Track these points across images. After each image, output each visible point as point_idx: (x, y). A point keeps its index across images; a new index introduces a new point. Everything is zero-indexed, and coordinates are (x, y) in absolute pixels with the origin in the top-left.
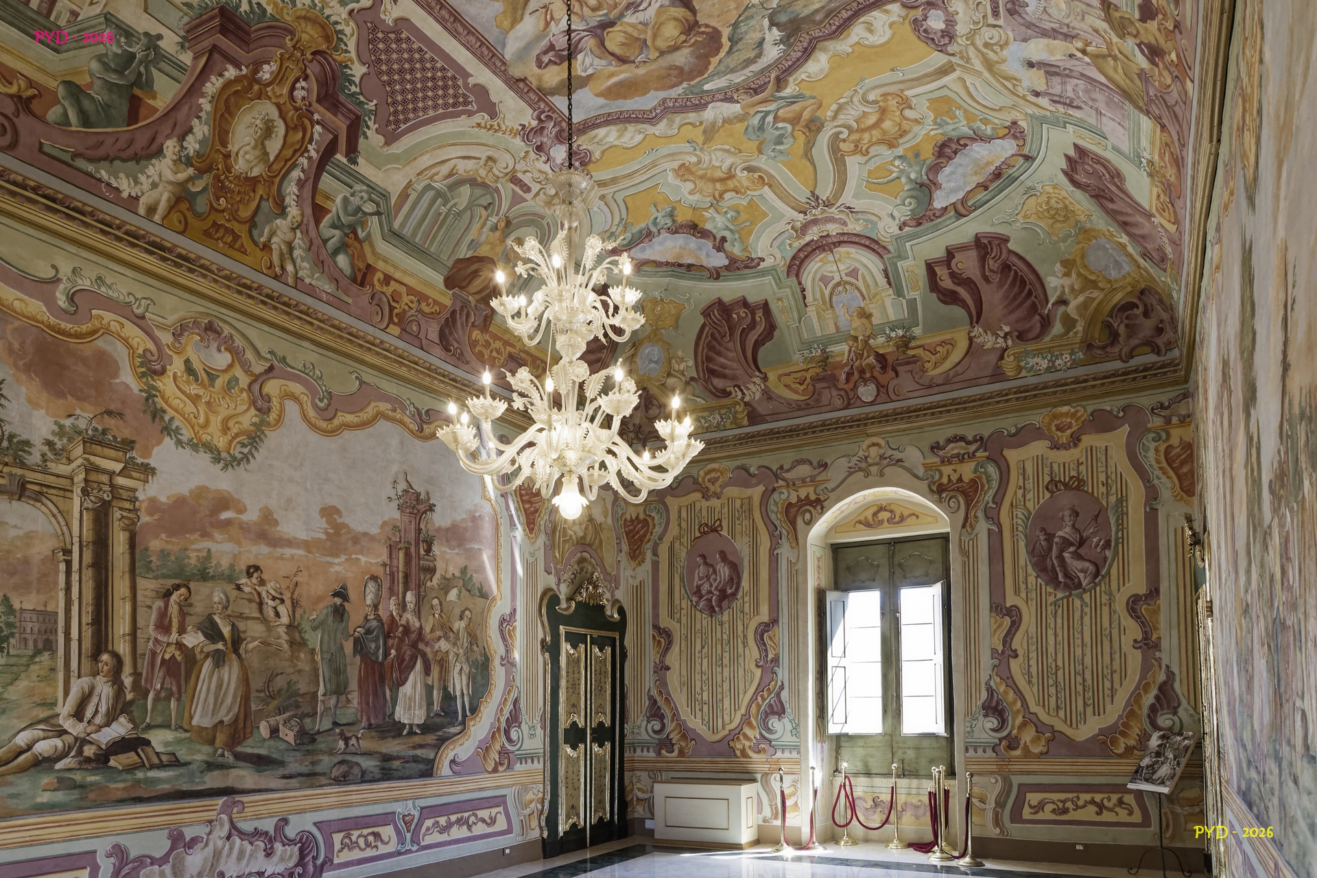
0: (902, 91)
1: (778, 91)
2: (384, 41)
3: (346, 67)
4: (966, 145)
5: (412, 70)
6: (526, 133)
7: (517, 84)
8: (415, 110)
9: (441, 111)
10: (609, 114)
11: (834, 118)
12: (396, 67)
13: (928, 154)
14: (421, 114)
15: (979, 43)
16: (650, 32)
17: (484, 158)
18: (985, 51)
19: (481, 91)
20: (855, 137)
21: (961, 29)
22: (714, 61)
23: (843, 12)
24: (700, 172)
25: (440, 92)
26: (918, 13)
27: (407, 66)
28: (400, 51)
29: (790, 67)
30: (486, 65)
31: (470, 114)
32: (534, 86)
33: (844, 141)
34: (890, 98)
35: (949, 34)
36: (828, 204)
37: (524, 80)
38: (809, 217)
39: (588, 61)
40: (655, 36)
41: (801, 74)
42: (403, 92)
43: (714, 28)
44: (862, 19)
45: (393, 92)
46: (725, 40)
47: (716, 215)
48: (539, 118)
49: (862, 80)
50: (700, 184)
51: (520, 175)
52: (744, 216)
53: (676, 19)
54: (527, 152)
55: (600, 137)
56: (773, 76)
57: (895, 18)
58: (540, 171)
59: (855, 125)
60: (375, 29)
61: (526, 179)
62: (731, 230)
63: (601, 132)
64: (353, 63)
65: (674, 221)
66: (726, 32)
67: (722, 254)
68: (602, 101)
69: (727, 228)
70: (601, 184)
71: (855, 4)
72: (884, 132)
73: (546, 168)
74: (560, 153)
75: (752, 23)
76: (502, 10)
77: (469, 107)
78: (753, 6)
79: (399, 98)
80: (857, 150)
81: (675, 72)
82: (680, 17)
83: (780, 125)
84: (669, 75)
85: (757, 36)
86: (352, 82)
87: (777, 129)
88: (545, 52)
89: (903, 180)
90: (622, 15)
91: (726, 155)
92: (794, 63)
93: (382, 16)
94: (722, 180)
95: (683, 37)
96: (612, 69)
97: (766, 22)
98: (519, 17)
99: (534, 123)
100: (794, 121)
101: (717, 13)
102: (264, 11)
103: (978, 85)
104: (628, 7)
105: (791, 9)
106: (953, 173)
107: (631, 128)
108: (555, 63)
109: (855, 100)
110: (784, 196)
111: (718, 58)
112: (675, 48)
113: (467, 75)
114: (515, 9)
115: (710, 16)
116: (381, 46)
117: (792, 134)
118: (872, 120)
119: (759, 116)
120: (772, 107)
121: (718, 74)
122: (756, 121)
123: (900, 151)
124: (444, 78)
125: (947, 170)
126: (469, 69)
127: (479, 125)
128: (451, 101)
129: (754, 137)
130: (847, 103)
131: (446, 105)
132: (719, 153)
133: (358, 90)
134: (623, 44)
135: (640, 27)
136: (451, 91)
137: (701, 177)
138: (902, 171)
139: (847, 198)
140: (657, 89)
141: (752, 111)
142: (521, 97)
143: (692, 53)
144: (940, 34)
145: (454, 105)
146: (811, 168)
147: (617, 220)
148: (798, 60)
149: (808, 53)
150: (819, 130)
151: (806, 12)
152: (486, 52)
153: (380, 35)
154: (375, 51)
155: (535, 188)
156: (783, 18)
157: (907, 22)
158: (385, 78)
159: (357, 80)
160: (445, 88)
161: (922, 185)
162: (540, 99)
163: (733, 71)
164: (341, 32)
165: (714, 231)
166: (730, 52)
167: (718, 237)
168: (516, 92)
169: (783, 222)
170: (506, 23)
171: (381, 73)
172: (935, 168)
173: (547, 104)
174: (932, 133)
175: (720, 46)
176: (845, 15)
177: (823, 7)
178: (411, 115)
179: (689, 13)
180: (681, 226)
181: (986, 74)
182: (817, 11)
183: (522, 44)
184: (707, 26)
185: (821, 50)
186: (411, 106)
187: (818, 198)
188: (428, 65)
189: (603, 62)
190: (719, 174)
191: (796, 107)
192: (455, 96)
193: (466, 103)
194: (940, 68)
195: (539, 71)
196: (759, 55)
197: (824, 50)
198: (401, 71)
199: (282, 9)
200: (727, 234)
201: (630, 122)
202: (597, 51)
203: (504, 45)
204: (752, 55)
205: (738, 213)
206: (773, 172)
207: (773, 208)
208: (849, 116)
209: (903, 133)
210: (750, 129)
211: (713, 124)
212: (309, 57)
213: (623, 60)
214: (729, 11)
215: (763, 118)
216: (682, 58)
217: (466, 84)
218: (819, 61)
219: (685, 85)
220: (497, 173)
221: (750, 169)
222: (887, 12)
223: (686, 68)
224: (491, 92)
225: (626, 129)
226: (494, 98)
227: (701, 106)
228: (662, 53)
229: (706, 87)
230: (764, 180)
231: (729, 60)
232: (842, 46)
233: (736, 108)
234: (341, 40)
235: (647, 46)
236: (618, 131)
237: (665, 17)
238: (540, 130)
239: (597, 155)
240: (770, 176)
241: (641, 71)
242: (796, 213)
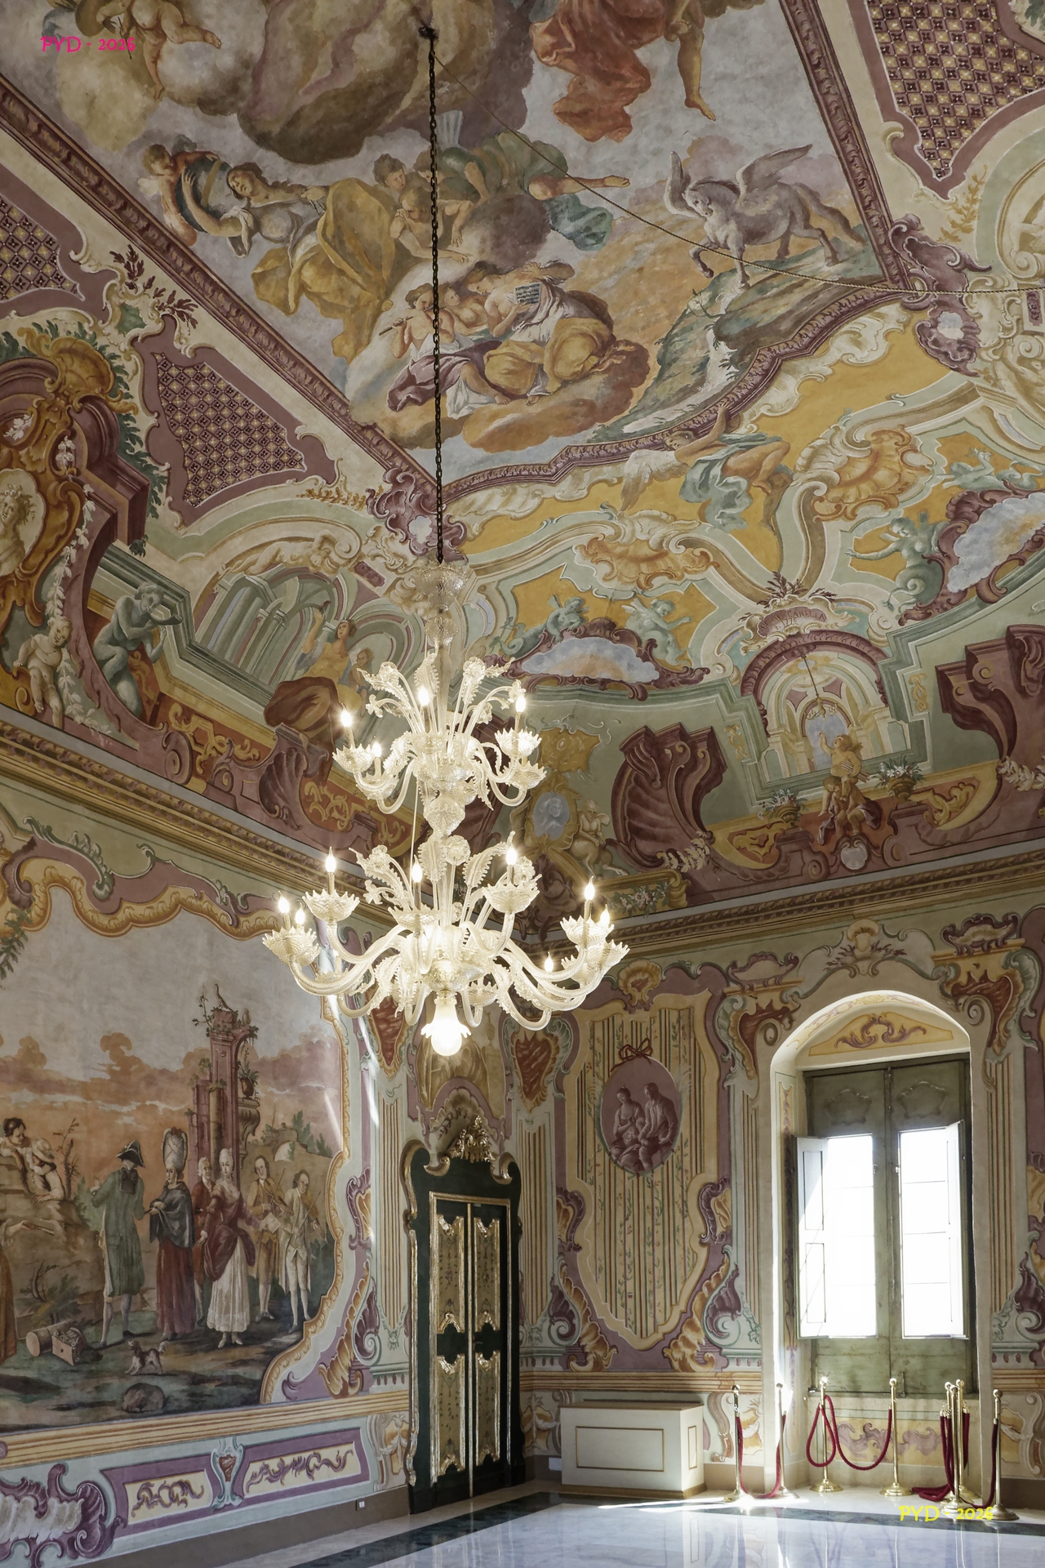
0: (903, 427)
1: (726, 432)
2: (179, 378)
3: (128, 417)
4: (993, 502)
5: (218, 419)
6: (376, 502)
7: (363, 433)
8: (222, 474)
9: (258, 475)
10: (491, 472)
11: (807, 467)
12: (195, 415)
13: (939, 515)
14: (230, 480)
15: (1012, 357)
16: (547, 355)
17: (318, 539)
18: (1020, 368)
19: (313, 445)
20: (836, 493)
21: (986, 338)
22: (638, 392)
23: (819, 318)
24: (619, 550)
25: (257, 449)
26: (926, 317)
27: (210, 413)
28: (201, 393)
29: (744, 397)
30: (320, 408)
31: (299, 477)
32: (387, 432)
33: (821, 499)
34: (885, 437)
35: (968, 346)
36: (799, 590)
37: (372, 428)
38: (772, 609)
39: (461, 398)
40: (554, 360)
41: (760, 407)
42: (206, 449)
43: (637, 345)
44: (846, 328)
45: (192, 451)
46: (652, 362)
47: (641, 609)
48: (394, 481)
49: (846, 413)
50: (619, 565)
51: (368, 561)
52: (680, 610)
53: (584, 335)
54: (377, 529)
55: (478, 504)
56: (720, 410)
57: (892, 325)
58: (396, 555)
59: (836, 477)
60: (166, 363)
61: (377, 566)
62: (662, 630)
63: (480, 497)
64: (136, 412)
65: (582, 619)
66: (654, 351)
67: (649, 664)
68: (480, 453)
69: (657, 627)
70: (481, 570)
71: (835, 307)
72: (878, 486)
73: (404, 550)
74: (423, 529)
75: (692, 336)
76: (342, 330)
77: (297, 468)
78: (692, 312)
79: (201, 458)
80: (839, 511)
81: (583, 410)
82: (590, 331)
83: (731, 479)
84: (574, 414)
85: (697, 355)
86: (135, 439)
87: (726, 485)
88: (402, 388)
89: (905, 553)
90: (508, 332)
91: (655, 524)
92: (751, 391)
93: (177, 345)
94: (649, 560)
95: (594, 360)
96: (495, 407)
97: (711, 335)
98: (365, 339)
99: (387, 487)
100: (750, 473)
101: (641, 324)
102: (15, 343)
103: (1010, 417)
104: (516, 320)
105: (746, 316)
106: (975, 541)
107: (522, 490)
108: (415, 402)
109: (837, 441)
110: (737, 581)
111: (643, 387)
112: (583, 376)
113: (293, 423)
114: (359, 328)
115: (632, 329)
116: (175, 386)
117: (747, 491)
118: (860, 469)
119: (702, 467)
120: (720, 454)
121: (643, 410)
122: (696, 475)
123: (900, 513)
124: (262, 428)
125: (967, 537)
126: (296, 414)
127: (310, 492)
128: (272, 460)
129: (695, 498)
130: (824, 446)
131: (265, 467)
132: (645, 522)
133: (143, 449)
134: (510, 372)
135: (534, 347)
136: (272, 447)
137: (621, 556)
138: (903, 541)
139: (825, 580)
140: (558, 434)
141: (691, 461)
142: (369, 452)
143: (607, 382)
144: (955, 347)
145: (276, 466)
146: (775, 539)
147: (502, 623)
148: (756, 387)
149: (769, 377)
150: (786, 485)
151: (767, 319)
152: (320, 390)
153: (174, 372)
154: (167, 394)
155: (389, 578)
156: (734, 329)
157: (909, 330)
158: (181, 431)
159: (142, 435)
160: (264, 442)
161: (931, 560)
162: (395, 453)
163: (664, 405)
164: (120, 369)
165: (639, 632)
166: (660, 377)
167: (645, 640)
168: (362, 445)
169: (735, 617)
170: (348, 349)
171: (174, 424)
172: (950, 535)
173: (404, 459)
174: (946, 485)
175: (646, 370)
176: (822, 322)
177: (790, 312)
178: (218, 483)
179: (602, 326)
180: (594, 626)
181: (1022, 401)
182: (782, 317)
183: (370, 377)
184: (628, 343)
185: (788, 372)
186: (216, 469)
187: (784, 581)
188: (240, 411)
189: (483, 399)
190: (645, 551)
191: (753, 454)
192: (277, 453)
193: (292, 462)
194: (957, 393)
195: (394, 414)
196: (701, 382)
197: (793, 372)
198: (202, 421)
199: (39, 340)
200: (657, 636)
201: (519, 481)
202: (474, 384)
203: (344, 379)
204: (691, 381)
205: (672, 605)
206: (721, 547)
207: (720, 597)
208: (828, 465)
209: (904, 487)
210: (688, 486)
211: (637, 481)
212: (77, 405)
213: (509, 395)
214: (657, 321)
215: (707, 471)
216: (593, 389)
217: (292, 436)
218: (785, 388)
219: (597, 427)
220: (335, 559)
221: (688, 543)
222: (881, 316)
223: (599, 403)
224: (327, 446)
225: (515, 491)
226: (330, 454)
227: (619, 457)
228: (565, 383)
229: (627, 429)
230: (708, 558)
231: (658, 390)
232: (819, 365)
233: (669, 457)
234: (120, 380)
235: (544, 374)
236: (504, 494)
237: (568, 332)
238: (394, 498)
239: (475, 529)
240: (717, 552)
241: (536, 409)
242: (753, 604)
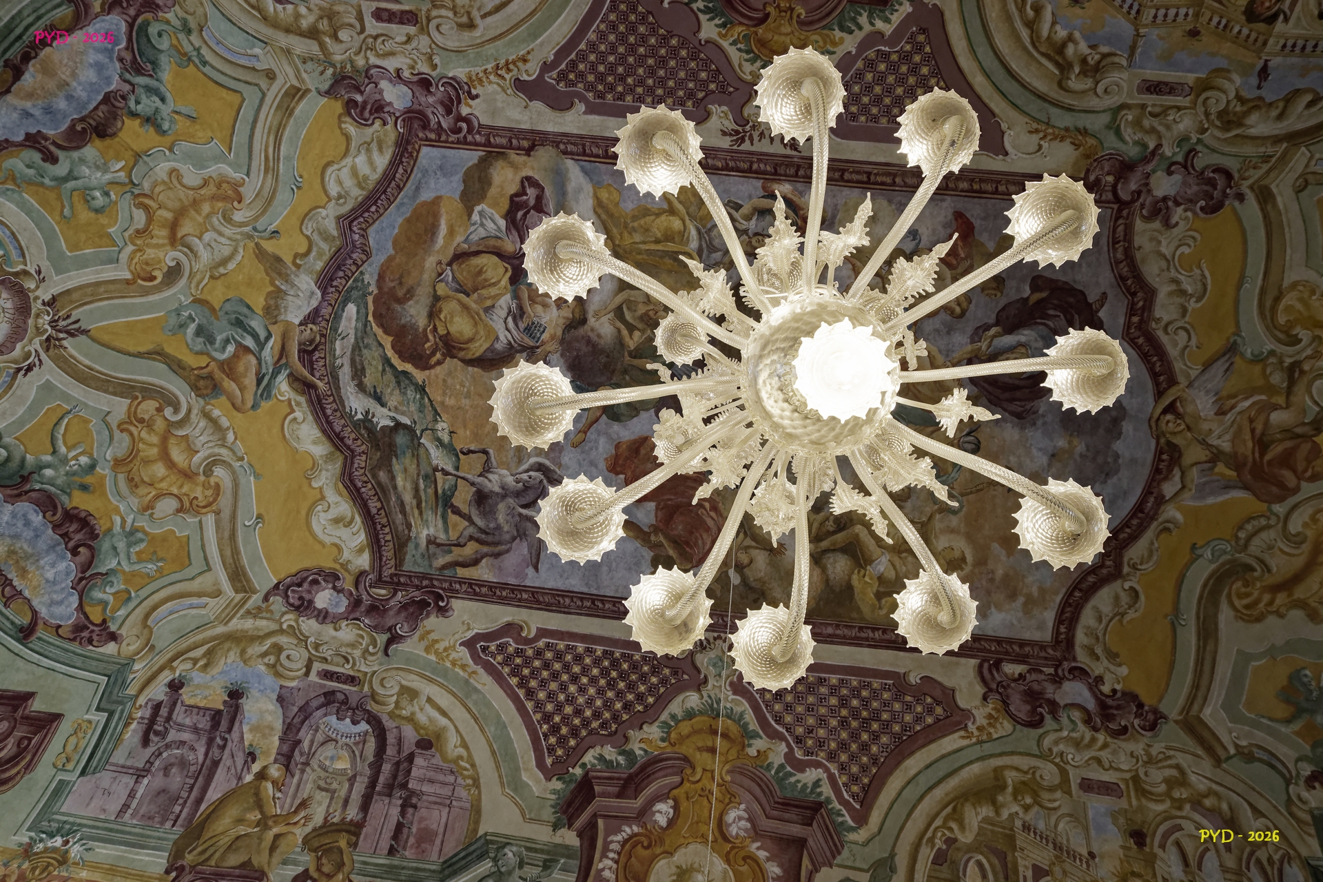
0: (218, 513)
1: (290, 375)
2: (704, 84)
3: (724, 25)
4: (75, 552)
5: (652, 72)
6: (457, 92)
7: (533, 141)
8: (613, 27)
9: (582, 46)
10: (400, 189)
11: (206, 415)
12: (672, 63)
13: (79, 501)
14: (603, 27)
15: (283, 640)
16: (474, 306)
17: (478, 21)
18: (268, 643)
19: (560, 104)
20: (160, 425)
21: (309, 625)
22: (387, 341)
23: (379, 505)
24: (206, 208)
25: (601, 68)
26: (348, 584)
27: (662, 73)
28: (681, 84)
29: (323, 409)
30: (581, 137)
31: (546, 67)
32: (512, 154)
33: (159, 410)
34: (209, 493)
35: (304, 607)
36: (48, 343)
37: (528, 151)
38: (36, 306)
39: (490, 225)
40: (465, 307)
41: (302, 412)
42: (643, 39)
43: (432, 367)
44: (358, 519)
45: (653, 32)
46: (408, 367)
47: (108, 177)
48: (466, 120)
49: (257, 476)
50: (185, 196)
51: (412, 30)
52: (85, 215)
53: (471, 340)
54: (434, 67)
55: (375, 154)
56: (320, 384)
57: (346, 555)
58: (392, 54)
59: (181, 433)
60: (723, 89)
61: (399, 31)
62: (65, 179)
63: (382, 161)
64: (720, 34)
65: (134, 115)
66: (419, 376)
67: (20, 138)
68: (426, 195)
69: (70, 176)
70: (295, 94)
71: (384, 521)
72: (147, 462)
73: (391, 64)
74: (396, 96)
75: (413, 408)
76: (622, 205)
77: (554, 74)
78: (436, 421)
79: (642, 29)
80: (134, 418)
81: (400, 293)
82: (471, 346)
83: (231, 349)
84: (401, 283)
85: (393, 401)
86: (707, 10)
87: (227, 341)
88: (539, 198)
89: (48, 458)
90: (516, 296)
91: (218, 258)
92: (327, 417)
93: (725, 108)
94: (174, 226)
95: (442, 331)
96: (459, 239)
97: (406, 420)
98: (600, 211)
99: (465, 111)
100: (228, 368)
101: (449, 381)
102: (842, 29)
103: (203, 612)
104: (521, 308)
105: (409, 455)
106: (27, 523)
107: (357, 194)
108: (516, 195)
109: (223, 451)
110: (94, 291)
111: (388, 347)
112: (433, 314)
113: (591, 109)
114: (611, 216)
115: (450, 374)
116: (703, 75)
117: (208, 354)
118: (177, 455)
119: (262, 335)
120: (269, 354)
121: (364, 331)
122: (256, 324)
123: (103, 470)
124: (612, 88)
125: (37, 519)
126: (595, 119)
127: (525, 61)
128: (581, 67)
129: (228, 307)
130: (224, 438)
131: (582, 57)
132: (227, 251)
133: (694, 6)
134: (480, 272)
135: (488, 303)
136: (591, 78)
137: (195, 204)
138: (65, 461)
139: (48, 372)
140: (390, 259)
141: (276, 330)
142: (510, 130)
143: (414, 327)
144: (307, 596)
145: (573, 65)
146: (132, 349)
147: (204, 51)
148: (329, 423)
149: (334, 438)
150: (195, 388)
151: (396, 467)
152: (595, 150)
153: (712, 86)
154: (706, 64)
155: (372, 26)
156: (401, 439)
157: (337, 567)
158: (674, 42)
159: (703, 18)
160: (601, 78)
161: (25, 479)
162: (488, 144)
163: (357, 348)
164: (753, 61)
165: (75, 155)
166: (387, 361)
167: (61, 154)
168: (521, 131)
169: (45, 265)
170: (604, 195)
171: (684, 43)
172: (47, 503)
173: (476, 144)
174: (118, 520)
175: (403, 357)
176: (374, 505)
177: (395, 487)
178: (612, 17)
179: (469, 356)
180: (114, 116)
181: (220, 630)
182: (393, 478)
183: (571, 187)
184: (439, 363)
185: (331, 454)
186: (622, 28)
187: (72, 335)
188: (640, 90)
189: (474, 237)
190: (186, 228)
191: (250, 380)
192: (581, 75)
193: (562, 76)
194: (245, 574)
195: (524, 174)
196: (361, 387)
197: (329, 458)
198: (663, 62)
199: (825, 43)
200: (61, 169)
201: (368, 198)
202: (492, 242)
203: (585, 172)
204: (368, 381)
205: (97, 211)
206: (151, 298)
207: (82, 264)
208: (198, 431)
209: (133, 483)
210: (245, 310)
211: (286, 279)
212: (769, 9)
213: (460, 257)
214: (444, 394)
215: (255, 336)
216: (416, 313)
217: (583, 99)
218: (314, 443)
219: (373, 288)
220: (443, 12)
221: (173, 273)
222: (360, 551)
223: (398, 307)
224: (548, 110)
225: (359, 185)
226: (538, 105)
227: (325, 281)
228: (437, 298)
229: (351, 308)
230: (142, 280)
231: (376, 353)
232: (327, 479)
233: (295, 317)
234: (748, 52)
235: (457, 291)
236: (366, 178)
237: (482, 333)
238: (449, 106)
239: (351, 128)
240: (146, 292)
241: (430, 262)
242: (55, 291)
